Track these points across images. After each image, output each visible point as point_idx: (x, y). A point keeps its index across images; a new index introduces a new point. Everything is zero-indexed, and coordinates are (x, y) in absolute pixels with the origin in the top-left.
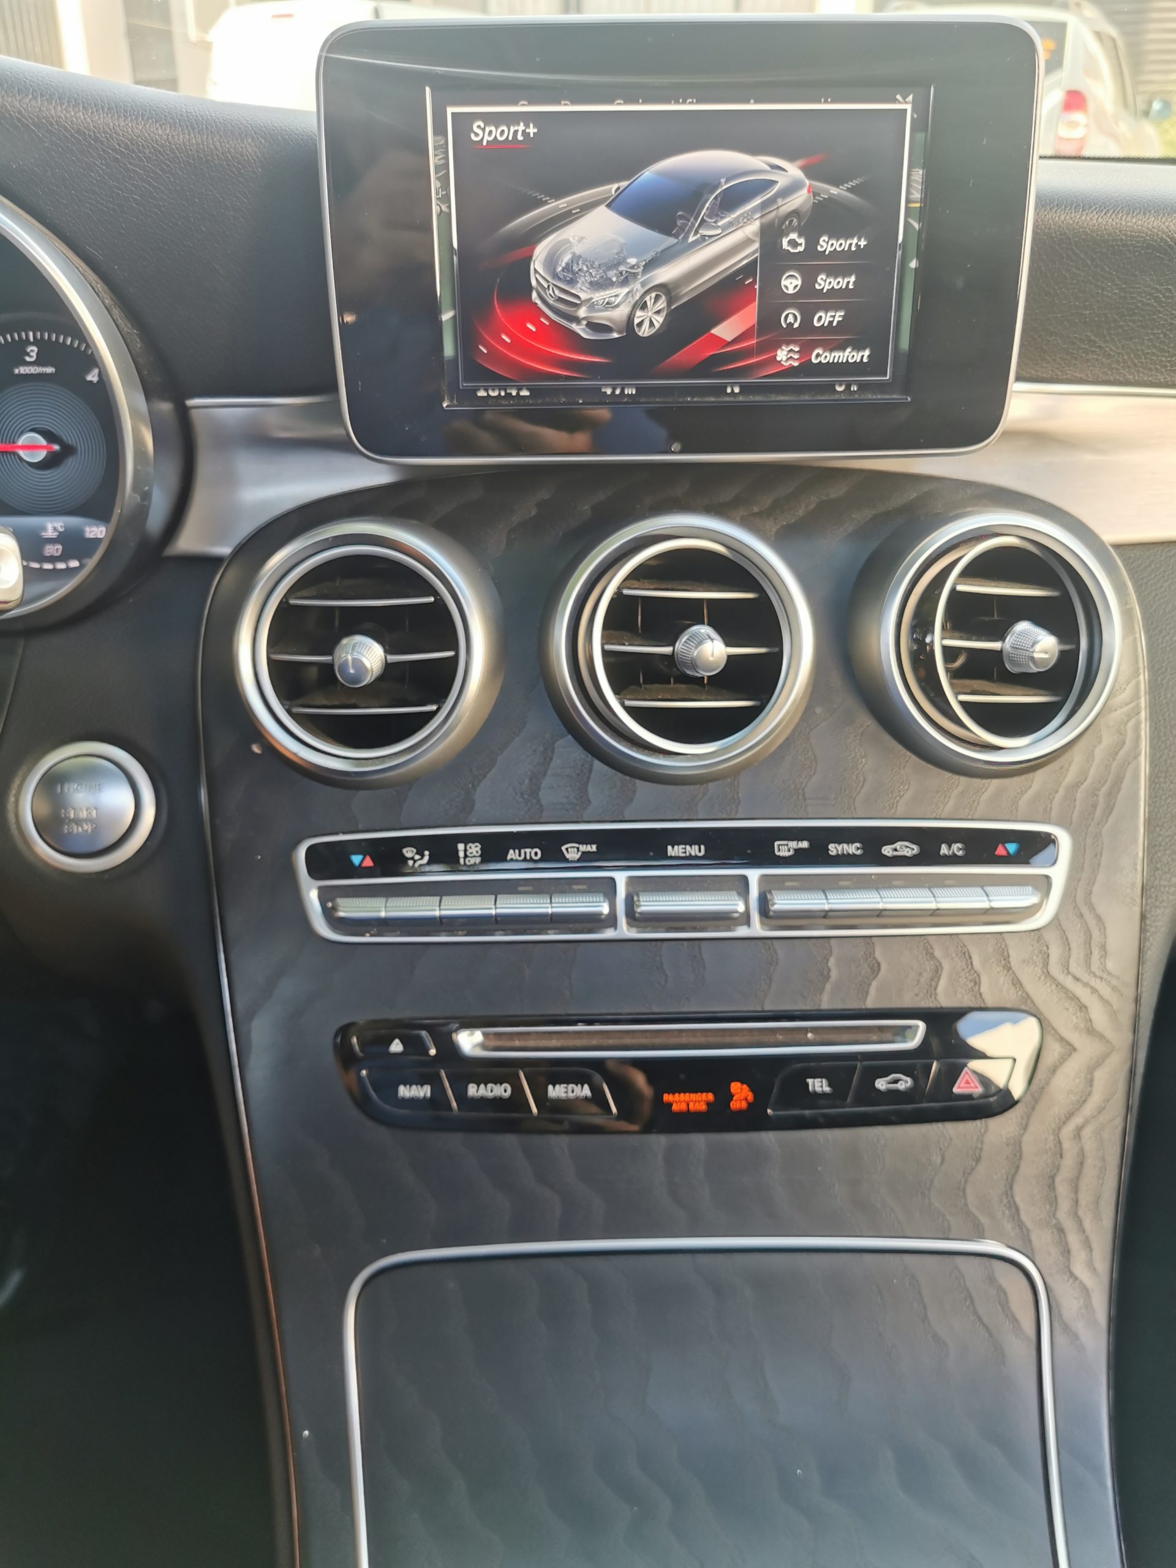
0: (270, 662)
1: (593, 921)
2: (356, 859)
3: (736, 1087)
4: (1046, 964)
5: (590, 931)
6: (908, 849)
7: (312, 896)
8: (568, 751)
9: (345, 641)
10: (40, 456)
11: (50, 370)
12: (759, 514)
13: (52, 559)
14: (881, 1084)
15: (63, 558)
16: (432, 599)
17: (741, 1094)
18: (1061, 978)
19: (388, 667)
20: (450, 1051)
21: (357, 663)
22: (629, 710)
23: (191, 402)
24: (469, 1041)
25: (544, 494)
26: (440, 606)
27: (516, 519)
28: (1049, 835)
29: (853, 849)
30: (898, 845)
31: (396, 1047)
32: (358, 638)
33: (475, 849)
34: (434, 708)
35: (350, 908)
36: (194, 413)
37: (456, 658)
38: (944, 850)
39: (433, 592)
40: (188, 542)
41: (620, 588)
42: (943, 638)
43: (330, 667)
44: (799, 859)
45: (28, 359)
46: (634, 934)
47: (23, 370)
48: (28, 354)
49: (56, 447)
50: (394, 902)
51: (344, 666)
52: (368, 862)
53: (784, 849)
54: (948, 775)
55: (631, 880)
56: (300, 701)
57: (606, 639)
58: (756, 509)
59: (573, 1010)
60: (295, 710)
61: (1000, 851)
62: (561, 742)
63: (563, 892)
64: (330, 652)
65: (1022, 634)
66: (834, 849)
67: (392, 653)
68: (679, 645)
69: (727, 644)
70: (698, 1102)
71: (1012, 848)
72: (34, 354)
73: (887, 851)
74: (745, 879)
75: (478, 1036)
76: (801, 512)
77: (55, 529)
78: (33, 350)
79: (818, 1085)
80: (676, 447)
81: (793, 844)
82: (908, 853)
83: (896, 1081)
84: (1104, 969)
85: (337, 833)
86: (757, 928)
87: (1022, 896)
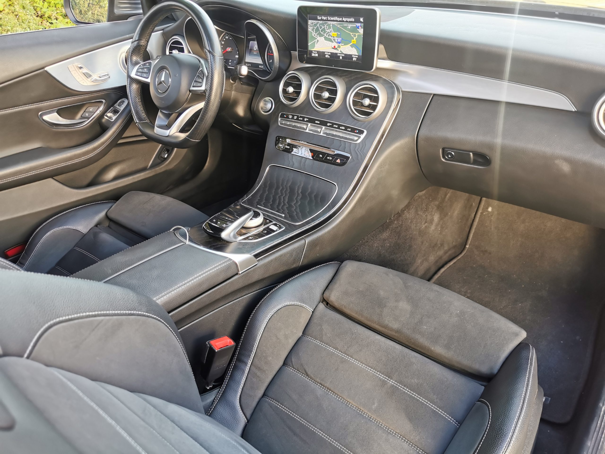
0: (282, 89)
2: (285, 116)
4: (355, 148)
5: (304, 130)
6: (343, 128)
7: (280, 119)
9: (289, 87)
14: (328, 158)
16: (300, 83)
17: (312, 154)
18: (356, 151)
19: (293, 91)
20: (285, 141)
21: (290, 90)
23: (291, 52)
24: (288, 141)
25: (323, 71)
27: (318, 74)
28: (363, 131)
29: (337, 126)
30: (342, 127)
31: (281, 139)
32: (291, 87)
33: (296, 117)
34: (297, 98)
35: (282, 122)
37: (301, 91)
38: (348, 129)
41: (318, 85)
42: (354, 98)
43: (287, 90)
44: (330, 126)
46: (308, 131)
50: (287, 122)
53: (328, 124)
54: (352, 119)
55: (310, 125)
57: (315, 91)
61: (356, 131)
63: (302, 124)
65: (365, 100)
66: (334, 126)
67: (294, 89)
68: (323, 93)
69: (330, 95)
71: (357, 131)
73: (341, 128)
74: (323, 127)
75: (290, 140)
76: (352, 78)
79: (321, 156)
80: (333, 66)
81: (330, 124)
82: (343, 129)
83: (330, 158)
84: (363, 151)
85: (284, 112)
86: (321, 134)
87: (356, 138)
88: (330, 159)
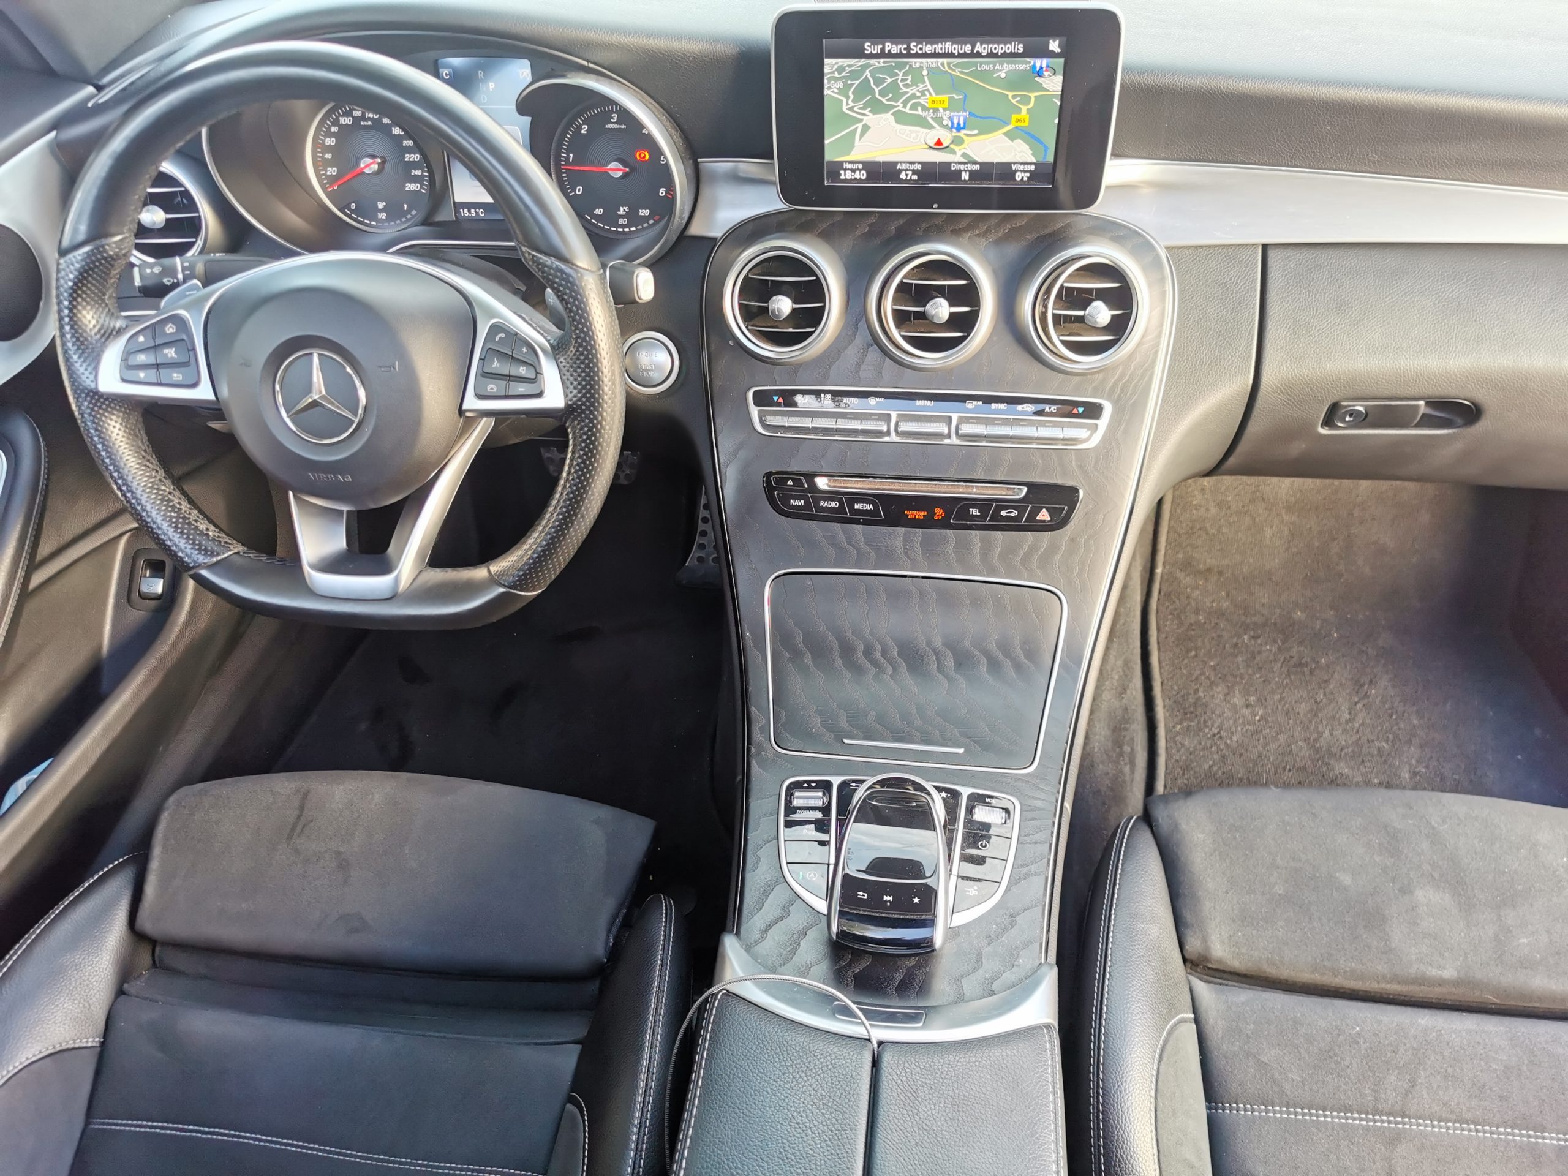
0: (740, 305)
1: (880, 433)
2: (775, 398)
3: (937, 510)
4: (1090, 465)
5: (878, 437)
6: (1029, 408)
7: (755, 414)
8: (874, 354)
9: (774, 298)
10: (619, 174)
11: (623, 127)
12: (978, 235)
13: (623, 226)
14: (1003, 513)
15: (628, 226)
16: (815, 278)
17: (939, 512)
18: (1096, 472)
19: (794, 310)
20: (813, 487)
21: (779, 310)
22: (904, 337)
23: (699, 160)
24: (822, 483)
26: (818, 279)
27: (858, 233)
28: (1100, 405)
29: (1003, 407)
30: (1025, 406)
31: (790, 483)
32: (780, 297)
33: (829, 397)
34: (813, 329)
35: (772, 421)
36: (701, 166)
37: (824, 307)
38: (1048, 409)
39: (816, 275)
40: (695, 230)
41: (902, 279)
42: (1054, 309)
43: (767, 309)
45: (612, 120)
46: (898, 439)
47: (610, 126)
48: (612, 118)
49: (627, 170)
50: (791, 419)
51: (774, 310)
52: (781, 400)
53: (970, 405)
54: (1055, 373)
55: (899, 416)
56: (752, 323)
57: (895, 301)
58: (977, 233)
59: (868, 472)
60: (750, 327)
61: (1075, 411)
62: (870, 349)
63: (867, 419)
64: (767, 302)
65: (1095, 308)
66: (994, 406)
67: (796, 304)
68: (928, 306)
69: (951, 305)
70: (921, 515)
71: (1081, 410)
72: (615, 118)
73: (1019, 408)
74: (950, 418)
75: (826, 480)
77: (624, 210)
78: (615, 116)
79: (975, 511)
80: (935, 206)
81: (975, 403)
83: (1010, 512)
85: (767, 386)
86: (954, 440)
87: (1083, 433)
88: (1013, 515)
